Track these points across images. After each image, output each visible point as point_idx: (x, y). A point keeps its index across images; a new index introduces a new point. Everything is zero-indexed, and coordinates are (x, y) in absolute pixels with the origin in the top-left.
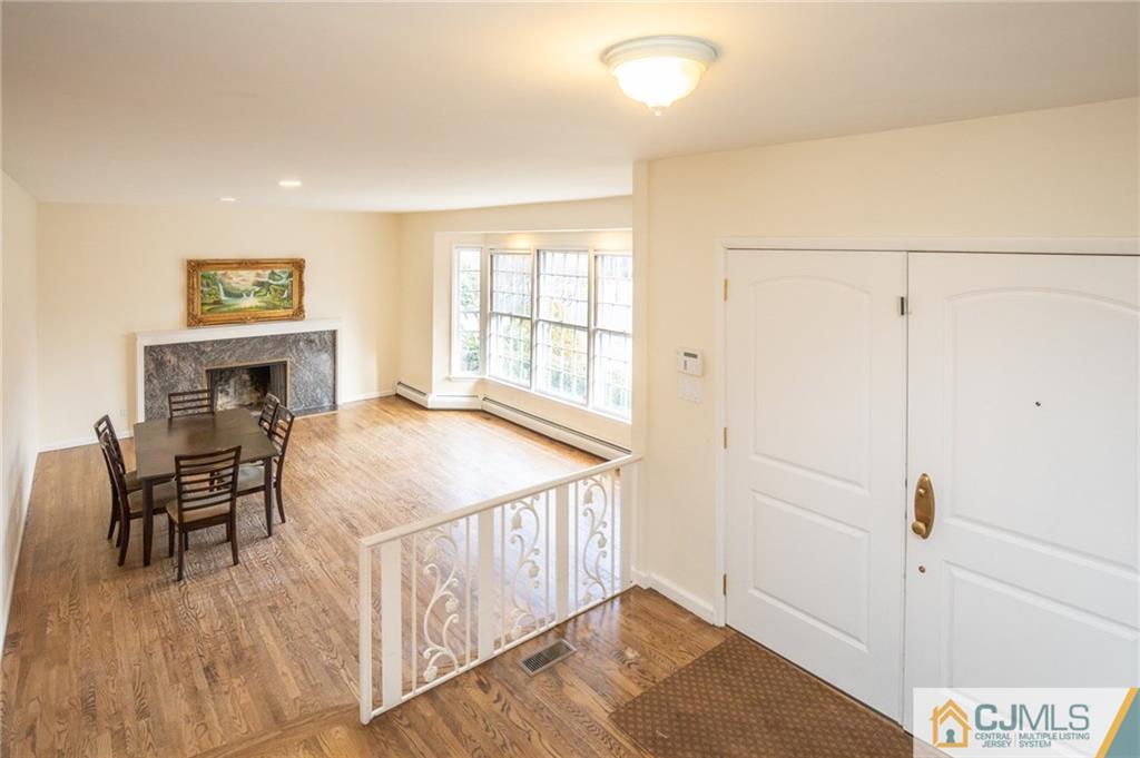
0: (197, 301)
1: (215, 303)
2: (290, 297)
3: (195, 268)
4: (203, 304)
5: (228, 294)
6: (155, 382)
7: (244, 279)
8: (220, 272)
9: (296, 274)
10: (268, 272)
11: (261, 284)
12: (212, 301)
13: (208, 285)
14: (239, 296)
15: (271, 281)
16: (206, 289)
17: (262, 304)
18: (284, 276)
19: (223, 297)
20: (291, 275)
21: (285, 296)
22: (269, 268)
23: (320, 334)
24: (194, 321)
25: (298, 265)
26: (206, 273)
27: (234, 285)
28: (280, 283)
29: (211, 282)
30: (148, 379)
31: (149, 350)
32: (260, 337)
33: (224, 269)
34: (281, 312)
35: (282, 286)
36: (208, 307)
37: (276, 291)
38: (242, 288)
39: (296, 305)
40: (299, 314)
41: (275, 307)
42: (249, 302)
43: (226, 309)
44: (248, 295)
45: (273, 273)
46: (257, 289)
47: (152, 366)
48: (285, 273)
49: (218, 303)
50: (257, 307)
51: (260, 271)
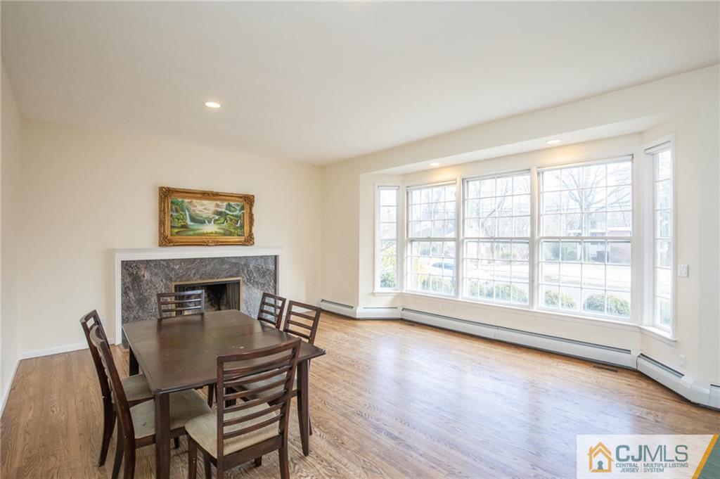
0: (168, 223)
1: (182, 227)
2: (242, 227)
3: (166, 194)
4: (172, 227)
5: (193, 219)
6: (131, 294)
7: (205, 208)
8: (186, 200)
9: (247, 207)
10: (225, 204)
11: (220, 214)
12: (180, 225)
13: (177, 211)
14: (202, 222)
15: (228, 212)
16: (174, 214)
17: (222, 231)
18: (238, 208)
19: (189, 222)
20: (242, 208)
21: (238, 225)
22: (225, 200)
23: (265, 258)
24: (165, 241)
25: (249, 200)
26: (175, 200)
27: (198, 212)
28: (235, 213)
29: (179, 208)
30: (125, 292)
31: (126, 265)
32: (220, 258)
33: (190, 197)
34: (236, 239)
35: (236, 216)
36: (176, 230)
37: (231, 220)
38: (204, 216)
39: (246, 234)
40: (249, 241)
41: (231, 234)
42: (210, 228)
43: (191, 233)
44: (209, 222)
45: (229, 205)
46: (217, 217)
47: (129, 279)
48: (238, 205)
49: (185, 227)
50: (216, 233)
51: (219, 203)
